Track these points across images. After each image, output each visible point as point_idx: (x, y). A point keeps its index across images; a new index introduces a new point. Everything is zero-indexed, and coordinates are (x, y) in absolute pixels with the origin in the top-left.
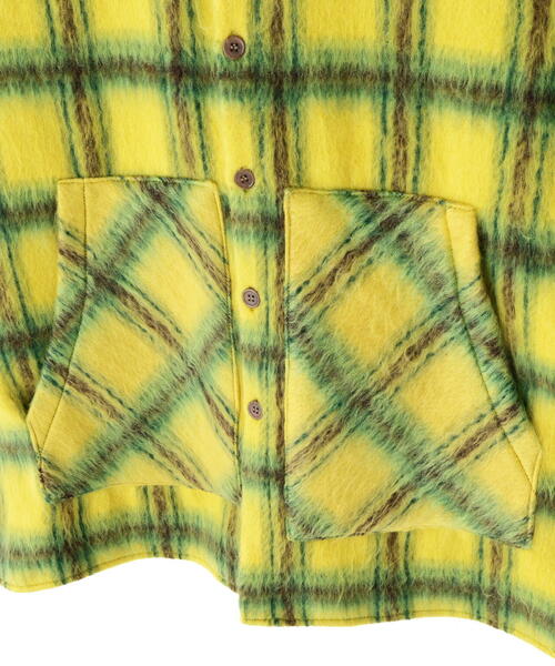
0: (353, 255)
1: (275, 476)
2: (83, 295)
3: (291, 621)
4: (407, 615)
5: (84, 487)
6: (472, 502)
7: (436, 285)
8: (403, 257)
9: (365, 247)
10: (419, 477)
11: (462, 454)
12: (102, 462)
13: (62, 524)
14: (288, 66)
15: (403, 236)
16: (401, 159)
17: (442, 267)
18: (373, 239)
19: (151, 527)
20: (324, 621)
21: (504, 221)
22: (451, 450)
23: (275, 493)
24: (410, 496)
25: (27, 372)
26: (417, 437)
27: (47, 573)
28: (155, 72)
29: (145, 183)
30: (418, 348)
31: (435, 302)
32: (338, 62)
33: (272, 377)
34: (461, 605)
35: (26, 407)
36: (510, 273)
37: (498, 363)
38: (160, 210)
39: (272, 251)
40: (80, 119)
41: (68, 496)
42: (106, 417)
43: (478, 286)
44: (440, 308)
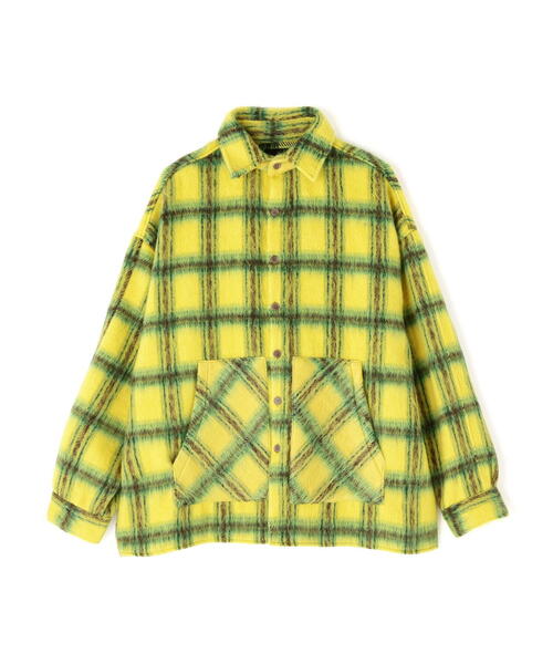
0: (317, 381)
1: (285, 475)
2: (204, 409)
3: (289, 544)
4: (333, 545)
5: (192, 501)
6: (360, 486)
7: (347, 392)
8: (335, 382)
9: (322, 378)
10: (340, 476)
11: (356, 464)
12: (202, 488)
13: (181, 518)
14: (295, 313)
15: (335, 374)
16: (334, 345)
17: (349, 385)
18: (324, 375)
19: (218, 525)
20: (302, 544)
21: (371, 364)
22: (352, 462)
23: (285, 483)
24: (336, 485)
25: (177, 446)
26: (339, 458)
27: (172, 543)
28: (243, 318)
29: (233, 361)
30: (339, 419)
31: (346, 400)
32: (311, 312)
33: (286, 431)
34: (355, 540)
35: (173, 462)
36: (374, 384)
37: (368, 424)
38: (239, 371)
39: (287, 380)
40: (209, 337)
41: (185, 504)
42: (206, 465)
43: (362, 391)
44: (348, 402)
